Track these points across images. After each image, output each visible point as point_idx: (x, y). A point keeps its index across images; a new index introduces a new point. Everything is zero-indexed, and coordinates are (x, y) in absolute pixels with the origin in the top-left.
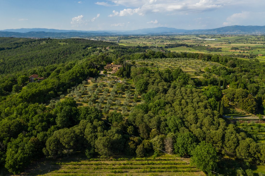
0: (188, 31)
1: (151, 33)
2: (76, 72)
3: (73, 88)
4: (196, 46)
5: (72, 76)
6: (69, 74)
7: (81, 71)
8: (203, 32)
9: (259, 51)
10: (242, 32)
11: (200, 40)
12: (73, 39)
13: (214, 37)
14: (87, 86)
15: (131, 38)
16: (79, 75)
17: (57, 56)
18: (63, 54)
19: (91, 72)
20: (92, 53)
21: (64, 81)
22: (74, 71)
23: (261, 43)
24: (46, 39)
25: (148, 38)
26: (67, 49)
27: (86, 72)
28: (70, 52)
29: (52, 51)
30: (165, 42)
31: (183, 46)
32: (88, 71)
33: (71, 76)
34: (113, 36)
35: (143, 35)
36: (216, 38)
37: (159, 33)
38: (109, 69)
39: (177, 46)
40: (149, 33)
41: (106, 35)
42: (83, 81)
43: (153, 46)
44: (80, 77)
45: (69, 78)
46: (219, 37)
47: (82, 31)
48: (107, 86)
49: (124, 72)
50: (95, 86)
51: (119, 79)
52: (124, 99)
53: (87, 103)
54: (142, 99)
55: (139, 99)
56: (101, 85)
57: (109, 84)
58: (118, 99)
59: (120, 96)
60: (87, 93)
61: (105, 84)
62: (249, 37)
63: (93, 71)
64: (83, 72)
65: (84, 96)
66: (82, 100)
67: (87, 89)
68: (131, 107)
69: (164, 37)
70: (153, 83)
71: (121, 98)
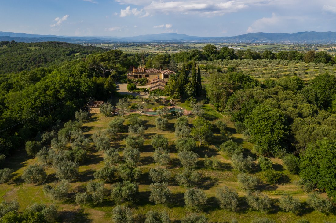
0: (203, 39)
1: (156, 41)
2: (55, 85)
3: (45, 136)
5: (43, 99)
6: (35, 91)
7: (69, 82)
8: (222, 40)
10: (268, 41)
12: (50, 43)
13: (239, 46)
14: (90, 128)
15: (132, 46)
16: (63, 94)
17: (23, 65)
18: (34, 62)
19: (99, 87)
21: (15, 115)
22: (50, 84)
24: (9, 42)
25: (155, 46)
26: (41, 55)
27: (83, 86)
28: (46, 59)
29: (16, 57)
30: (178, 51)
32: (90, 83)
33: (40, 98)
34: (108, 43)
35: (147, 43)
36: (242, 47)
38: (140, 79)
40: (154, 41)
41: (97, 41)
42: (77, 113)
44: (66, 101)
45: (32, 105)
46: (245, 46)
47: (63, 37)
48: (154, 126)
49: (185, 85)
50: (117, 127)
51: (174, 105)
52: (228, 172)
53: (105, 208)
54: (286, 172)
55: (279, 172)
56: (136, 123)
57: (159, 120)
58: (207, 173)
59: (215, 164)
60: (93, 154)
61: (144, 121)
62: (281, 46)
63: (104, 82)
64: (75, 85)
65: (87, 166)
66: (83, 196)
67: (91, 140)
68: (276, 215)
69: (175, 45)
70: (300, 115)
71: (218, 169)
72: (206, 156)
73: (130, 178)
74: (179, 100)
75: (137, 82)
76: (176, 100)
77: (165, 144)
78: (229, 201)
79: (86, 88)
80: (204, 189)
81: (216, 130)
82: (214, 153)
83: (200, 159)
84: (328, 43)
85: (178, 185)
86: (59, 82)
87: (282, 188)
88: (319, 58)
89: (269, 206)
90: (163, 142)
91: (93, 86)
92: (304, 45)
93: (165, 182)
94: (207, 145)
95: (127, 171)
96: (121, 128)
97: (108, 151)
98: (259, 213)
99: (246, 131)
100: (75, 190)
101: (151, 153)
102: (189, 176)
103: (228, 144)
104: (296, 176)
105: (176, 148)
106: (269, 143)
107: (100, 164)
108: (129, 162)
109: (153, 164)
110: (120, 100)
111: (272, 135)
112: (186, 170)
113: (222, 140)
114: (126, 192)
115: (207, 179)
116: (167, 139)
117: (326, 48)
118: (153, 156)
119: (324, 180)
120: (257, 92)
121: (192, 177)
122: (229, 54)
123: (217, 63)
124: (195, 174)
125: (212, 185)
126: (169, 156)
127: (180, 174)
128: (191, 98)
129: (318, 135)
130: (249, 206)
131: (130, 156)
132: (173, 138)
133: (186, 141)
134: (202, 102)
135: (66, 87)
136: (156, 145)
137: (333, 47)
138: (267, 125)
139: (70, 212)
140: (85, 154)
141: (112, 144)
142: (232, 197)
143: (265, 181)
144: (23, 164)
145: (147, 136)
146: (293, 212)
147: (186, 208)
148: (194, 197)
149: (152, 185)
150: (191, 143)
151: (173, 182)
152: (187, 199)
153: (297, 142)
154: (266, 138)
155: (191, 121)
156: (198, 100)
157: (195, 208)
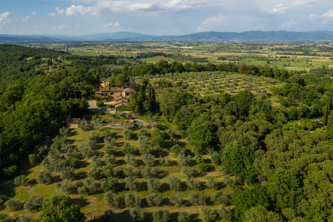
0: (157, 37)
1: (110, 39)
2: (40, 107)
3: (41, 149)
4: (176, 55)
5: (34, 120)
7: (51, 104)
8: (175, 38)
9: (249, 61)
10: (218, 40)
11: (176, 48)
13: (191, 45)
15: (85, 45)
16: (48, 115)
20: (35, 67)
23: (246, 52)
25: (108, 46)
27: (64, 107)
30: (132, 51)
31: (160, 55)
32: (68, 105)
34: (58, 42)
35: (100, 42)
36: (194, 46)
37: (121, 39)
38: (106, 97)
39: (151, 56)
41: (47, 40)
43: (120, 56)
44: (51, 120)
45: (26, 125)
47: (7, 35)
48: (121, 137)
49: (143, 102)
50: (95, 140)
51: (135, 119)
52: (175, 166)
53: (97, 195)
54: (213, 164)
55: (208, 164)
56: (109, 135)
57: (126, 132)
58: (161, 168)
59: (166, 162)
60: (81, 160)
61: (114, 133)
62: (230, 45)
63: (80, 103)
64: (57, 106)
65: (78, 170)
66: (83, 188)
67: (78, 151)
68: (204, 191)
69: (129, 44)
70: (223, 125)
71: (168, 165)
72: (160, 157)
73: (111, 175)
74: (139, 114)
75: (103, 99)
76: (137, 114)
77: (132, 150)
78: (175, 184)
79: (66, 109)
80: (160, 179)
81: (167, 137)
82: (166, 154)
83: (156, 159)
84: (272, 42)
85: (143, 177)
86: (43, 105)
87: (209, 174)
88: (249, 70)
89: (199, 185)
90: (130, 149)
91: (71, 107)
92: (251, 44)
93: (134, 176)
94: (161, 149)
95: (109, 170)
96: (98, 140)
97: (93, 158)
98: (194, 190)
99: (188, 137)
100: (74, 186)
101: (123, 157)
102: (150, 171)
103: (175, 147)
104: (219, 166)
105: (140, 153)
106: (202, 145)
107: (88, 167)
108: (109, 164)
109: (125, 165)
110: (93, 116)
111: (204, 140)
112: (147, 167)
113: (171, 144)
114: (111, 184)
115: (161, 172)
116: (133, 147)
117: (270, 47)
118: (125, 159)
119: (233, 167)
120: (196, 107)
121: (152, 171)
122: (178, 68)
123: (168, 78)
124: (153, 169)
125: (165, 176)
126: (135, 158)
127: (144, 170)
128: (148, 112)
129: (232, 138)
130: (188, 187)
131: (109, 161)
132: (136, 145)
133: (146, 147)
134: (156, 115)
135: (49, 108)
136: (125, 152)
137: (275, 46)
138: (201, 132)
139: (75, 199)
140: (77, 161)
141: (93, 152)
142: (177, 182)
143: (199, 170)
144: (30, 171)
145: (118, 145)
146: (214, 188)
147: (149, 190)
148: (153, 183)
149: (126, 178)
150: (150, 148)
151: (140, 175)
152: (149, 186)
153: (221, 144)
154: (200, 142)
155: (149, 131)
156: (154, 114)
157: (154, 190)
